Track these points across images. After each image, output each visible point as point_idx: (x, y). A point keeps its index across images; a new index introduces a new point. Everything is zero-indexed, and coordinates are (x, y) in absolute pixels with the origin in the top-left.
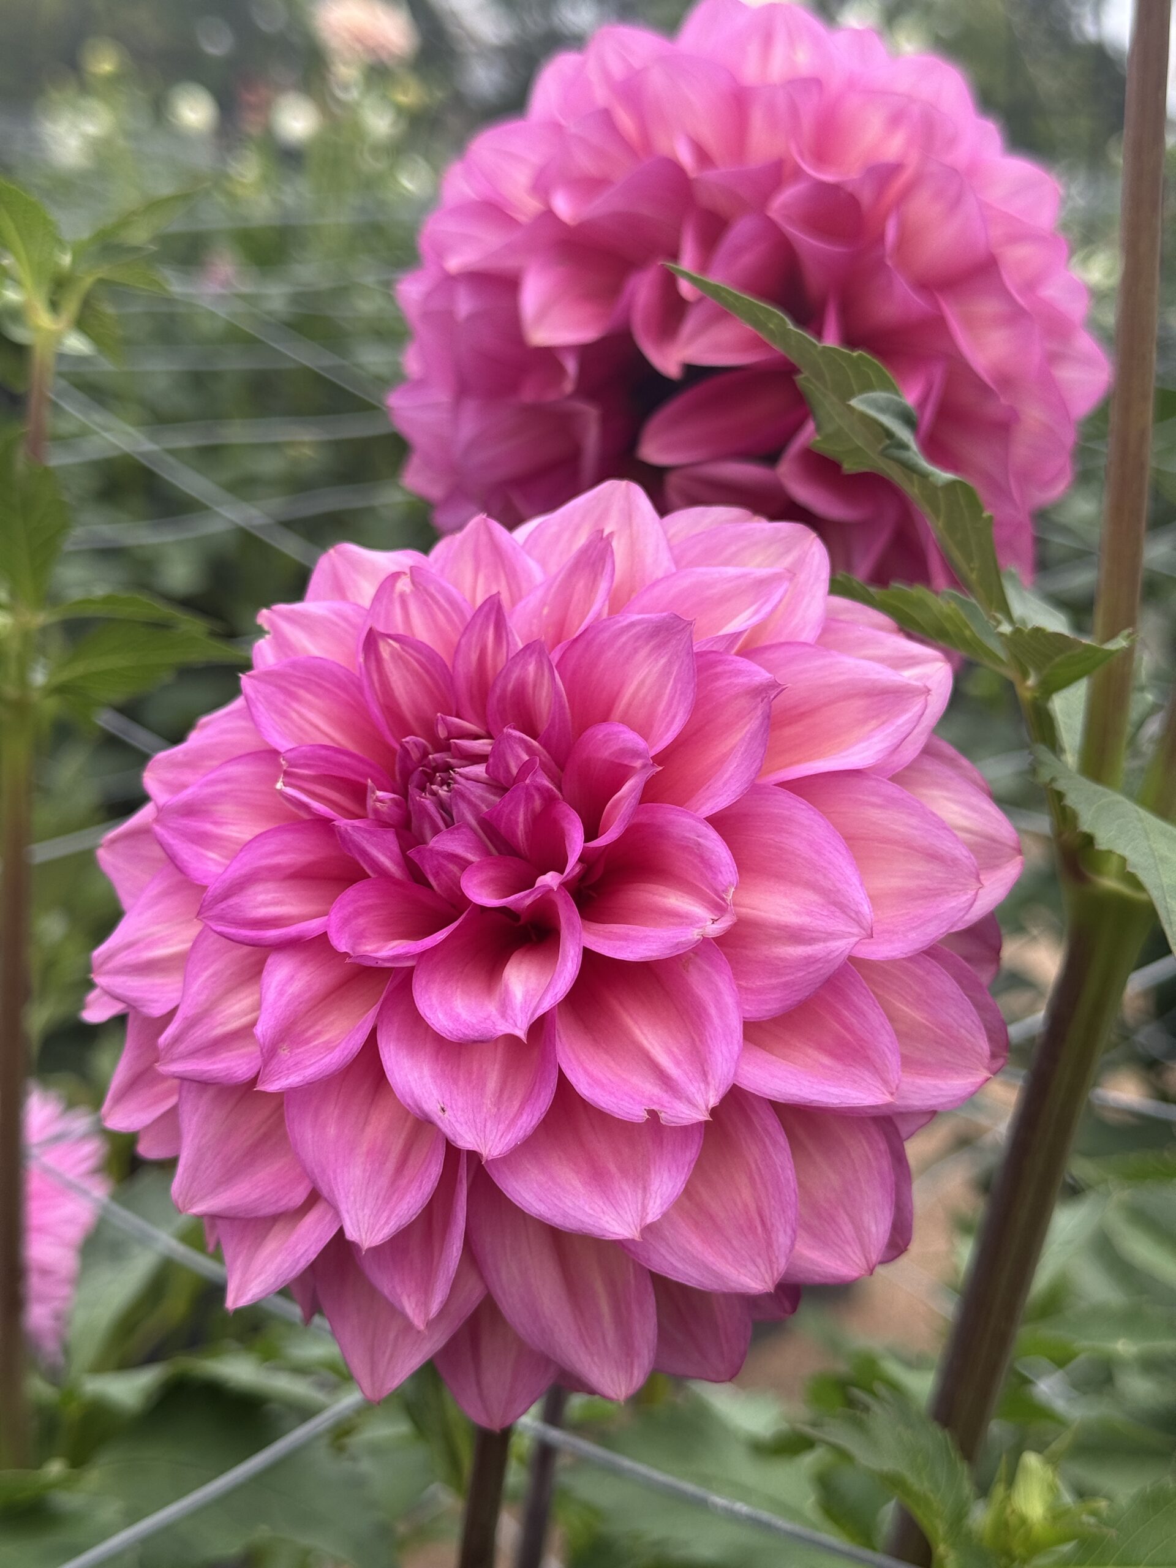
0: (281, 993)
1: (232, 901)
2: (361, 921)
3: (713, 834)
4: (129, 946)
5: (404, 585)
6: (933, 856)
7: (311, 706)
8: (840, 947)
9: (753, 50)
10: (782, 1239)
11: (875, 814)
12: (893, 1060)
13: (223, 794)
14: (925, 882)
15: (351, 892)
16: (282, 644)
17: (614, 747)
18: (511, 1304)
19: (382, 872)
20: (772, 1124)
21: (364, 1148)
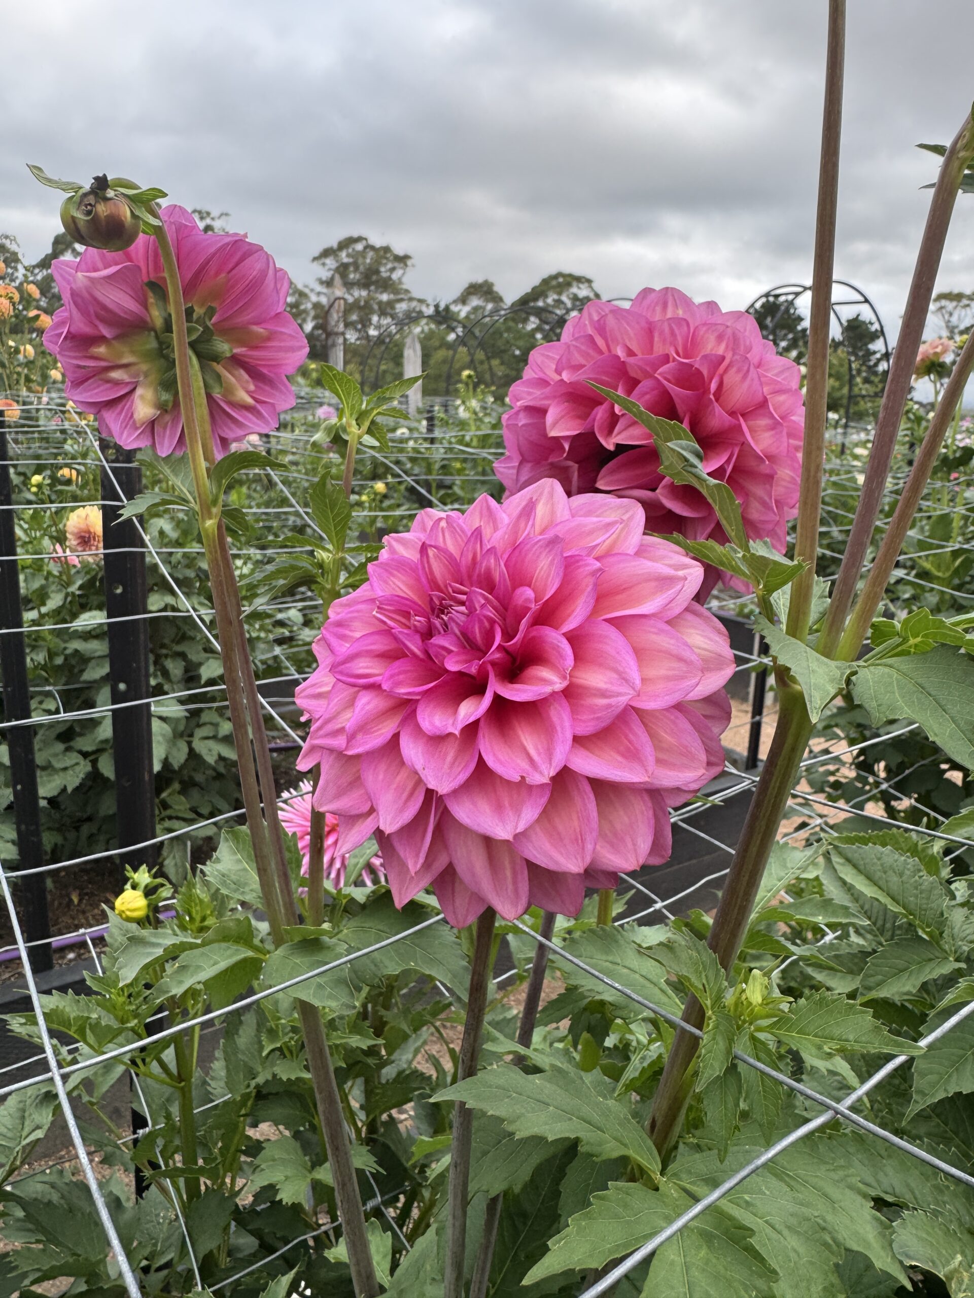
0: (362, 709)
1: (348, 665)
2: (401, 677)
3: (565, 641)
4: (313, 686)
5: (443, 524)
6: (680, 659)
7: (399, 579)
8: (623, 700)
9: (658, 309)
10: (589, 846)
11: (654, 637)
12: (651, 761)
13: (355, 618)
14: (676, 672)
15: (397, 663)
16: (392, 551)
17: (523, 598)
18: (461, 868)
19: (414, 654)
20: (588, 788)
21: (394, 786)
